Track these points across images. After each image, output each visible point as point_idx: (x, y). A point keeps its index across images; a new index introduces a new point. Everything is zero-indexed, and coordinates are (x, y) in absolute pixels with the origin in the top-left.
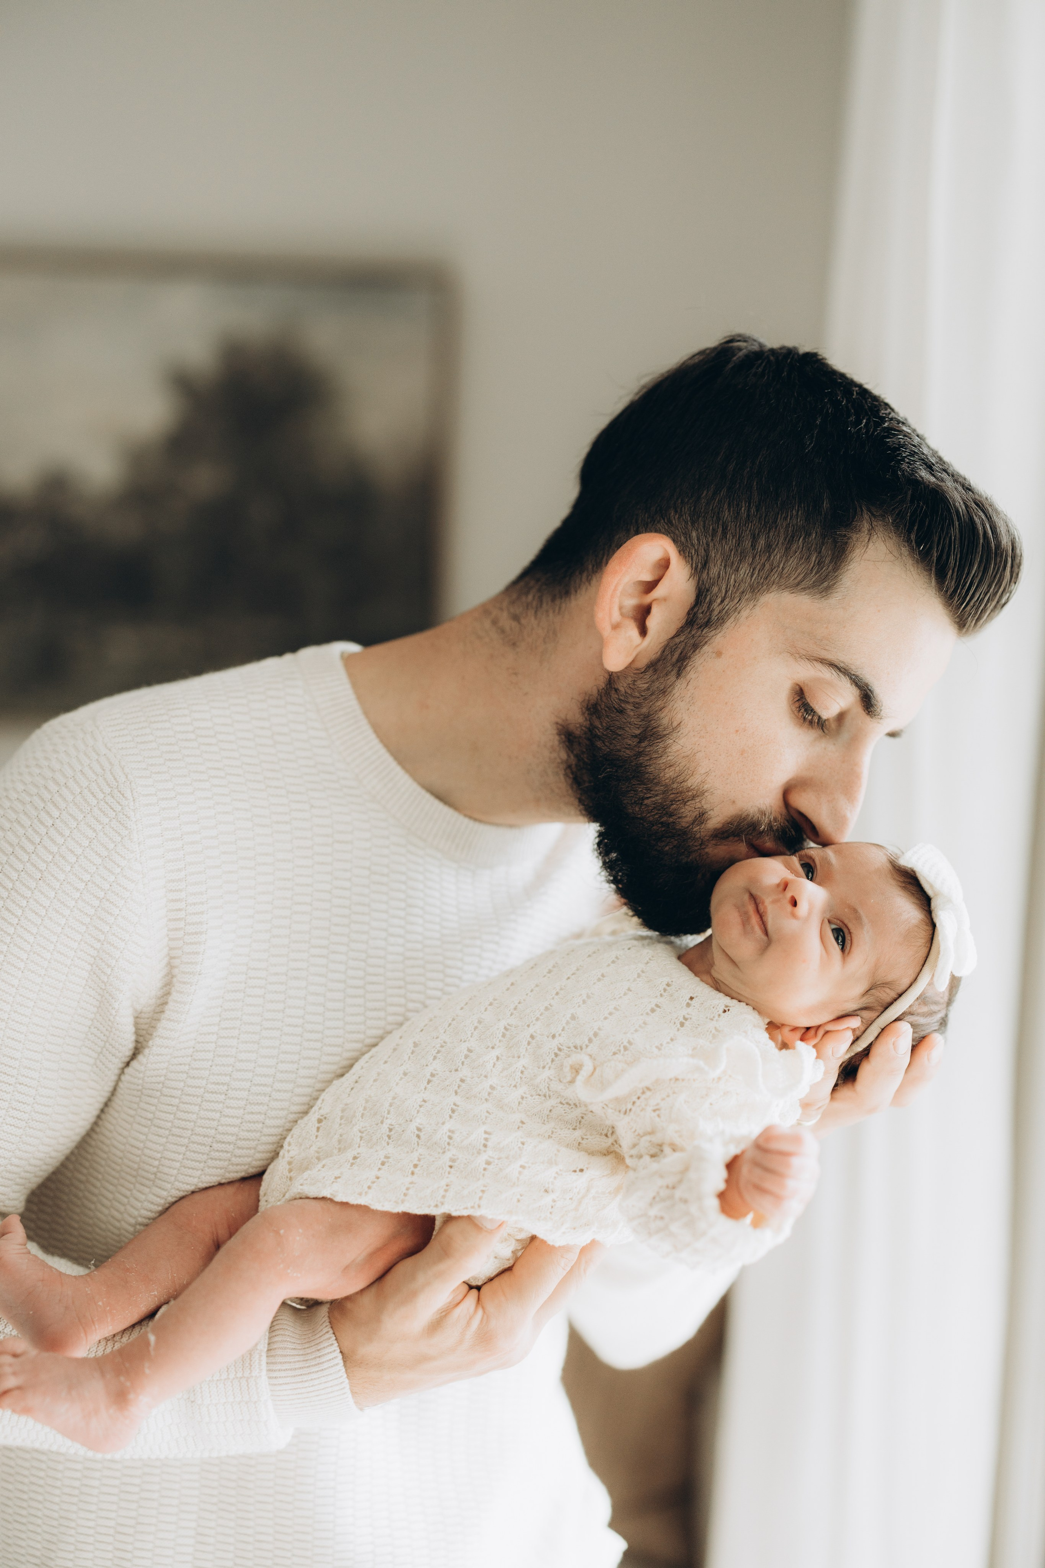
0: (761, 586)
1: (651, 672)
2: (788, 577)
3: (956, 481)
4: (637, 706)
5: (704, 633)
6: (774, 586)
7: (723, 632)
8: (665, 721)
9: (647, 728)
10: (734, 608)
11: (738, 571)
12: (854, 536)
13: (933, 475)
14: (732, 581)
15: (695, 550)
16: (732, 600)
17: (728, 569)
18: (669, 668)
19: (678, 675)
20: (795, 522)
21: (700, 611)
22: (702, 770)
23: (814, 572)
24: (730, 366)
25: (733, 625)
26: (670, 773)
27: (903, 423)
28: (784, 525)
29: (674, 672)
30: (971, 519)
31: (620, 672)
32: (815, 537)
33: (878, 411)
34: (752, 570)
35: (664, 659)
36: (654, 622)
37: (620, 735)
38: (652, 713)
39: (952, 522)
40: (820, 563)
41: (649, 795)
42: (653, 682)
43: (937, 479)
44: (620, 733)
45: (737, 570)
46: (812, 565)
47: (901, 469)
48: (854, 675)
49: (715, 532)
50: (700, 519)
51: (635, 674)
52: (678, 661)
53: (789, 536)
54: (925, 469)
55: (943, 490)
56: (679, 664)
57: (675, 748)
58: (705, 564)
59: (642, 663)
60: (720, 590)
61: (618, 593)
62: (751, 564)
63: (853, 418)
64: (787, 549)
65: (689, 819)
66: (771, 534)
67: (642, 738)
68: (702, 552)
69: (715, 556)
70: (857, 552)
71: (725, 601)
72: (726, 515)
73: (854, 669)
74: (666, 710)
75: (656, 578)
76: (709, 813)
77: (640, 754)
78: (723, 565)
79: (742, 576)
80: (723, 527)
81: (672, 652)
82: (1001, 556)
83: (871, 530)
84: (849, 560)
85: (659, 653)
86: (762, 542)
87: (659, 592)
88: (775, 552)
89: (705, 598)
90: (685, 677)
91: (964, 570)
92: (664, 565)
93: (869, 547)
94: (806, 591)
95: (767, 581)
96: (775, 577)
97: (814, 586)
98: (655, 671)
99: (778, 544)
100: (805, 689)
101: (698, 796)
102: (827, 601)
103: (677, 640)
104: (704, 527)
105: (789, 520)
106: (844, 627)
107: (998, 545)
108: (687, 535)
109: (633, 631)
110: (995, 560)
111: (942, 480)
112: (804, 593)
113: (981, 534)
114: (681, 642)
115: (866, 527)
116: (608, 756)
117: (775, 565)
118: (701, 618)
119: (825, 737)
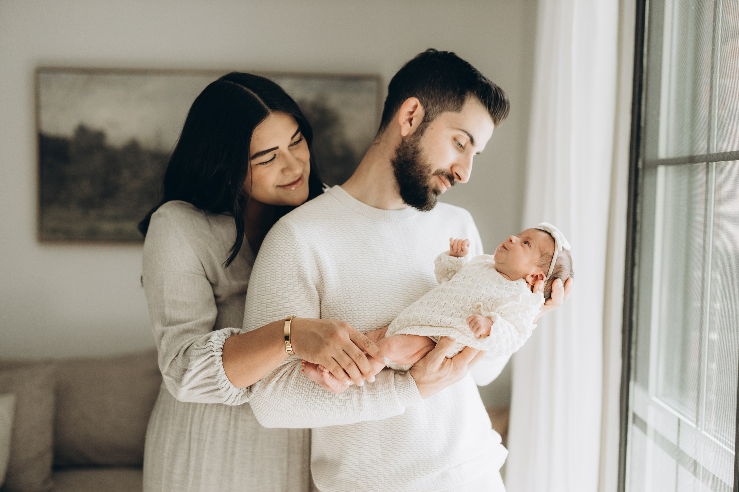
0: (442, 111)
1: (414, 136)
2: (449, 108)
4: (412, 145)
5: (427, 123)
6: (446, 110)
7: (433, 123)
8: (420, 148)
9: (415, 150)
10: (435, 116)
12: (466, 97)
14: (434, 110)
16: (435, 114)
17: (433, 107)
18: (419, 134)
19: (422, 135)
20: (450, 94)
22: (430, 160)
23: (456, 106)
25: (435, 121)
26: (422, 162)
28: (447, 95)
29: (420, 135)
30: (497, 93)
31: (406, 136)
32: (456, 97)
35: (417, 132)
36: (413, 122)
38: (416, 146)
39: (492, 93)
40: (457, 104)
42: (415, 138)
45: (436, 107)
47: (477, 80)
48: (468, 133)
49: (429, 97)
50: (425, 93)
51: (409, 137)
53: (449, 97)
55: (488, 85)
56: (421, 132)
57: (422, 155)
58: (427, 106)
59: (412, 133)
61: (404, 115)
64: (449, 101)
66: (444, 97)
67: (414, 153)
68: (426, 103)
69: (429, 104)
70: (467, 101)
71: (433, 115)
72: (432, 93)
74: (420, 145)
75: (414, 110)
77: (413, 158)
80: (431, 96)
81: (419, 129)
82: (505, 103)
84: (465, 103)
85: (416, 130)
86: (442, 99)
87: (414, 114)
88: (446, 102)
90: (424, 135)
91: (495, 107)
92: (416, 107)
93: (470, 100)
95: (444, 109)
96: (446, 108)
97: (456, 110)
98: (415, 135)
100: (456, 138)
103: (420, 126)
104: (426, 96)
105: (448, 93)
106: (465, 120)
107: (504, 99)
108: (422, 99)
109: (409, 125)
110: (503, 103)
113: (499, 96)
114: (421, 126)
115: (469, 94)
116: (405, 161)
117: (446, 105)
118: (427, 120)
119: (461, 152)
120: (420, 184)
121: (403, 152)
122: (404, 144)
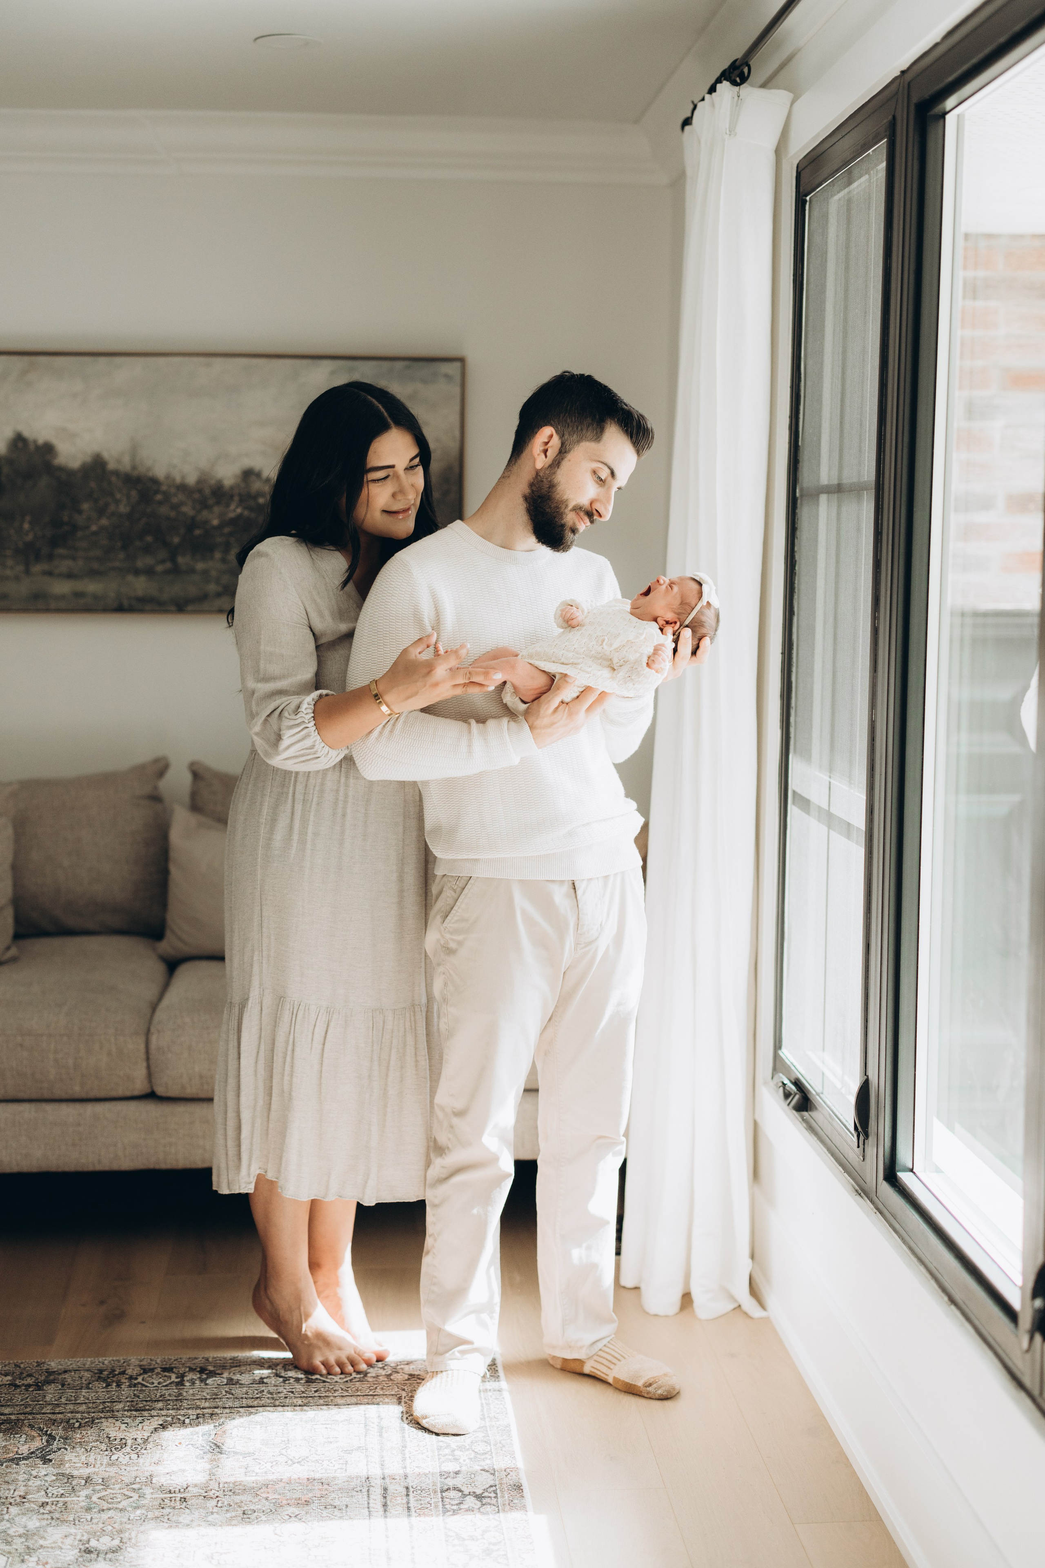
1: (550, 468)
2: (588, 437)
4: (547, 479)
5: (564, 455)
6: (584, 440)
7: (570, 454)
8: (556, 482)
9: (550, 484)
10: (573, 447)
12: (606, 425)
14: (571, 439)
16: (572, 445)
17: (571, 436)
19: (558, 468)
20: (589, 421)
21: (562, 450)
22: (567, 494)
23: (595, 436)
25: (573, 452)
26: (556, 499)
28: (586, 422)
29: (556, 468)
30: (640, 421)
31: (541, 469)
32: (595, 425)
34: (577, 436)
36: (549, 454)
38: (551, 480)
39: (633, 420)
40: (597, 433)
41: (552, 504)
42: (551, 471)
44: (542, 489)
46: (594, 434)
47: (618, 406)
48: (609, 465)
49: (566, 425)
51: (545, 469)
52: (557, 465)
53: (588, 425)
55: (630, 412)
57: (559, 489)
58: (563, 434)
59: (547, 466)
60: (568, 442)
61: (539, 444)
62: (577, 434)
63: (602, 392)
64: (587, 429)
65: (564, 508)
67: (549, 487)
68: (562, 432)
69: (566, 432)
70: (607, 430)
71: (570, 445)
72: (568, 421)
73: (609, 463)
75: (550, 439)
77: (549, 492)
79: (574, 438)
80: (568, 424)
81: (555, 461)
82: (649, 432)
83: (611, 423)
84: (605, 432)
85: (551, 463)
86: (580, 428)
87: (551, 443)
88: (584, 430)
90: (560, 469)
91: (639, 437)
92: (551, 436)
93: (610, 428)
95: (582, 439)
96: (584, 437)
97: (595, 440)
100: (597, 471)
101: (566, 501)
102: (599, 444)
103: (556, 459)
104: (563, 423)
107: (647, 427)
108: (558, 427)
109: (543, 457)
110: (646, 432)
113: (642, 424)
115: (609, 423)
116: (539, 496)
118: (563, 452)
119: (601, 486)
120: (556, 522)
121: (537, 486)
122: (539, 477)
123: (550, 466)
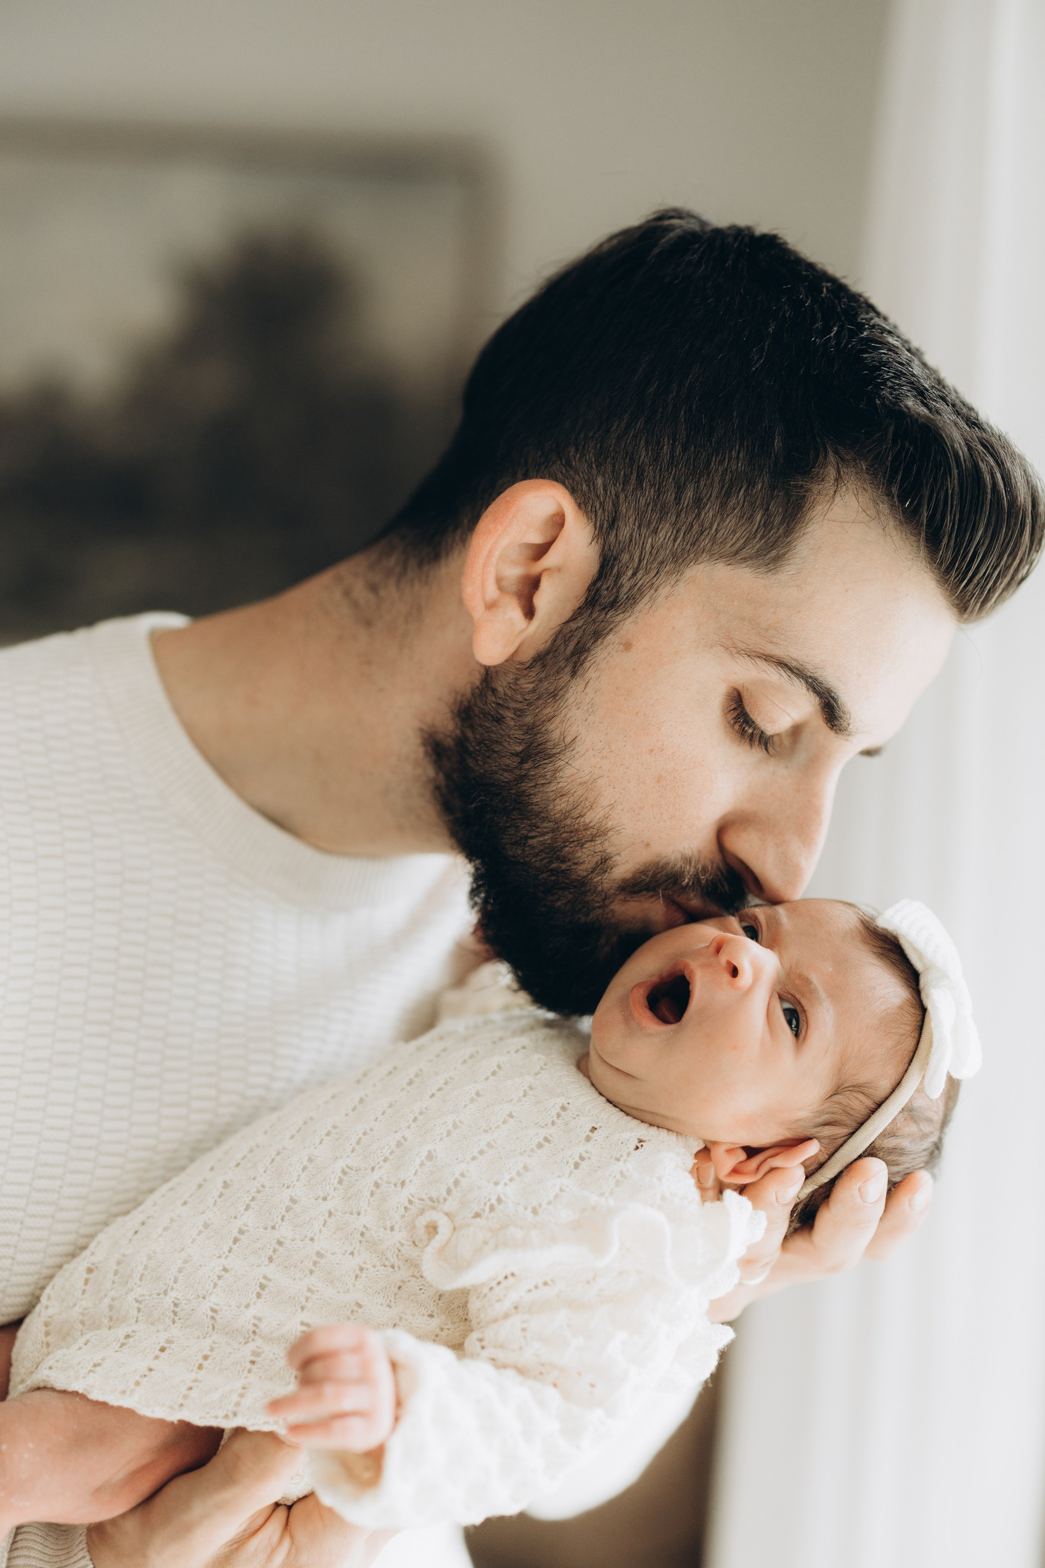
0: (686, 555)
1: (537, 668)
2: (724, 542)
3: (958, 413)
4: (519, 713)
5: (608, 616)
6: (705, 554)
7: (633, 617)
8: (555, 735)
9: (532, 743)
10: (650, 584)
11: (656, 533)
12: (815, 488)
13: (926, 405)
14: (648, 546)
15: (601, 503)
16: (647, 572)
17: (644, 531)
18: (562, 664)
19: (574, 673)
20: (734, 467)
21: (605, 587)
22: (604, 802)
23: (759, 536)
24: (657, 250)
25: (647, 607)
26: (561, 805)
27: (890, 332)
28: (721, 470)
29: (568, 669)
30: (976, 466)
31: (501, 665)
32: (762, 488)
33: (856, 315)
34: (675, 532)
35: (556, 651)
36: (543, 599)
37: (496, 752)
38: (538, 723)
39: (948, 470)
40: (766, 525)
41: (533, 834)
42: (540, 681)
43: (930, 410)
44: (496, 749)
45: (656, 531)
46: (756, 527)
47: (880, 397)
48: (811, 677)
49: (627, 479)
50: (608, 460)
51: (518, 669)
52: (573, 654)
53: (726, 486)
54: (914, 396)
55: (937, 426)
56: (575, 659)
57: (568, 771)
58: (613, 523)
59: (528, 655)
60: (631, 558)
61: (494, 560)
62: (675, 524)
63: (819, 325)
64: (723, 505)
65: (588, 866)
66: (702, 483)
67: (524, 757)
68: (609, 506)
69: (627, 512)
70: (819, 508)
71: (638, 574)
72: (643, 456)
73: (810, 670)
74: (557, 720)
75: (549, 539)
76: (615, 858)
77: (523, 778)
78: (637, 524)
79: (662, 539)
80: (638, 472)
81: (566, 642)
82: (1017, 517)
83: (838, 479)
84: (806, 521)
85: (549, 642)
86: (689, 494)
87: (551, 559)
88: (707, 507)
89: (612, 568)
90: (583, 675)
91: (964, 536)
92: (558, 522)
93: (836, 502)
94: (748, 563)
95: (695, 548)
96: (705, 542)
97: (758, 555)
98: (544, 666)
99: (710, 496)
100: (745, 696)
101: (600, 836)
102: (775, 577)
103: (573, 625)
104: (613, 472)
105: (726, 464)
106: (799, 612)
108: (591, 482)
109: (515, 613)
110: (1008, 522)
111: (938, 412)
112: (744, 565)
113: (989, 486)
114: (578, 628)
115: (831, 473)
117: (707, 524)
118: (606, 596)
122: (488, 698)
123: (542, 659)
